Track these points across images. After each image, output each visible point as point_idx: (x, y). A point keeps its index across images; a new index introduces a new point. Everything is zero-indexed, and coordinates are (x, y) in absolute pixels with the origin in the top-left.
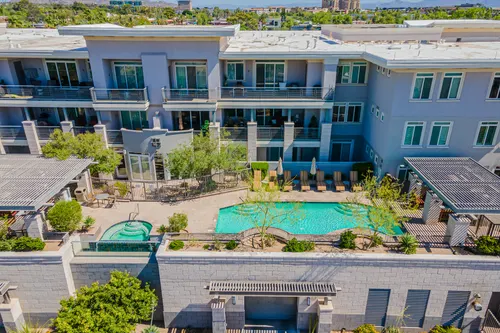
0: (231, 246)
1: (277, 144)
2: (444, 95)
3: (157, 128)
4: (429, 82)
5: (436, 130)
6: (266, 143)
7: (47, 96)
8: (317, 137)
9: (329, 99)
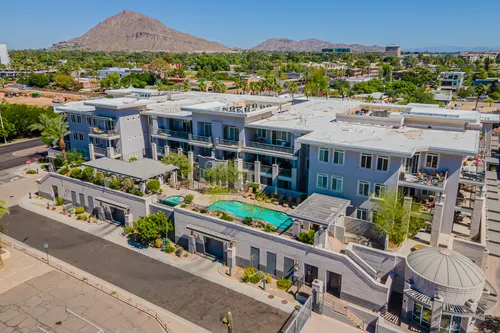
0: (203, 211)
1: (269, 175)
2: (336, 161)
3: (213, 157)
4: (327, 153)
5: (335, 180)
6: (264, 174)
7: (179, 136)
8: (290, 176)
9: (297, 155)
